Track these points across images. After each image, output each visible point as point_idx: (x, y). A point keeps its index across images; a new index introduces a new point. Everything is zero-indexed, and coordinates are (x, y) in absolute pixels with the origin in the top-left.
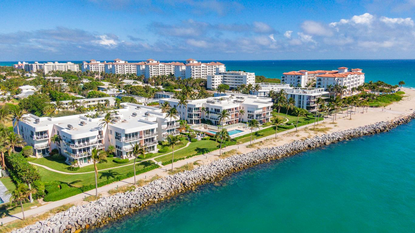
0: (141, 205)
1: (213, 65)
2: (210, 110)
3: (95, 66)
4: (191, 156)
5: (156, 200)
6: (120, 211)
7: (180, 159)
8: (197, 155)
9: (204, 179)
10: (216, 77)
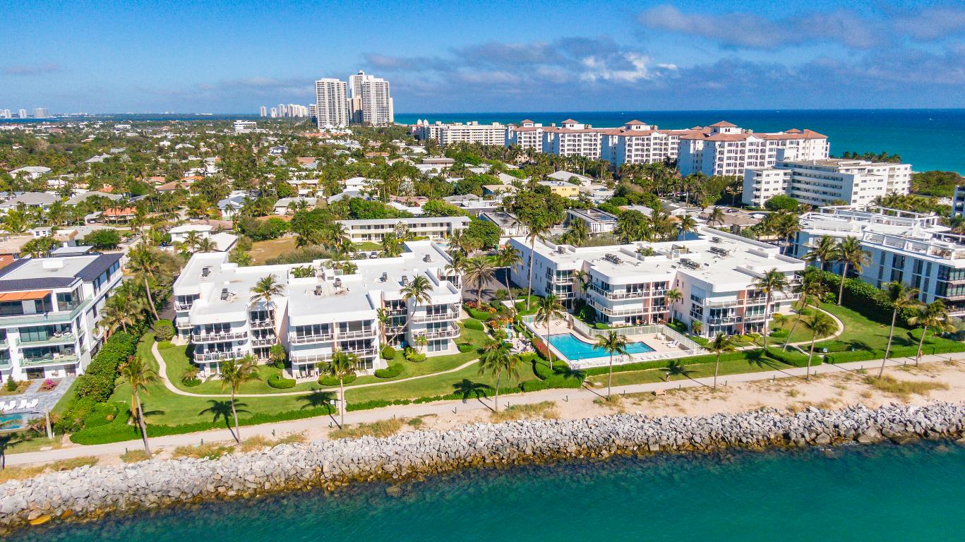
1: (786, 140)
2: (594, 281)
3: (528, 136)
4: (428, 400)
5: (232, 493)
7: (397, 402)
9: (381, 468)
10: (768, 175)
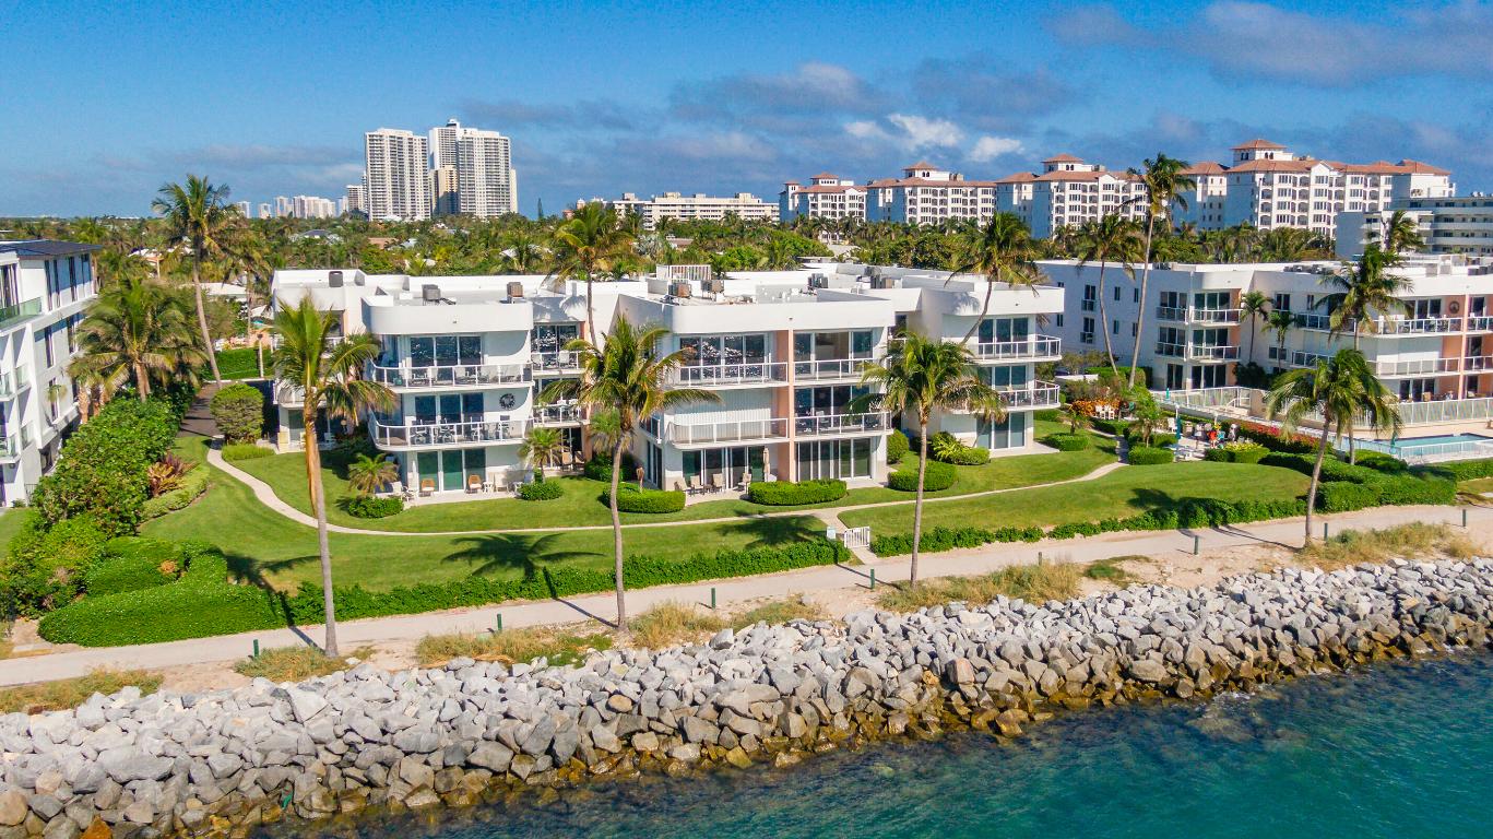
0: (556, 764)
2: (1298, 307)
4: (1086, 530)
5: (686, 753)
6: (378, 774)
7: (1009, 536)
9: (1125, 673)
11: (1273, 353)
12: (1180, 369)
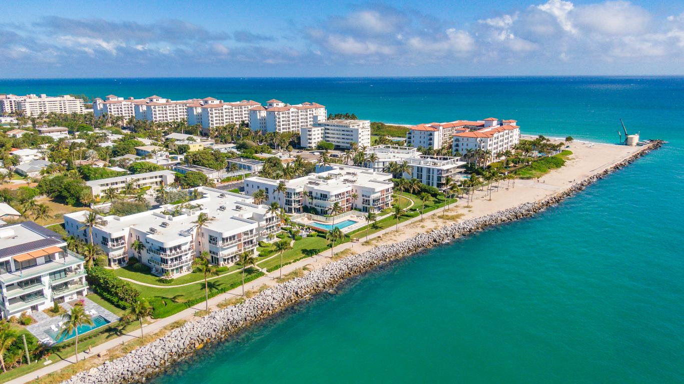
0: (256, 318)
1: (307, 109)
2: (314, 195)
3: (115, 107)
4: (298, 260)
5: (271, 312)
7: (287, 264)
8: (304, 257)
9: (317, 286)
10: (314, 131)
11: (309, 203)
12: (291, 208)
